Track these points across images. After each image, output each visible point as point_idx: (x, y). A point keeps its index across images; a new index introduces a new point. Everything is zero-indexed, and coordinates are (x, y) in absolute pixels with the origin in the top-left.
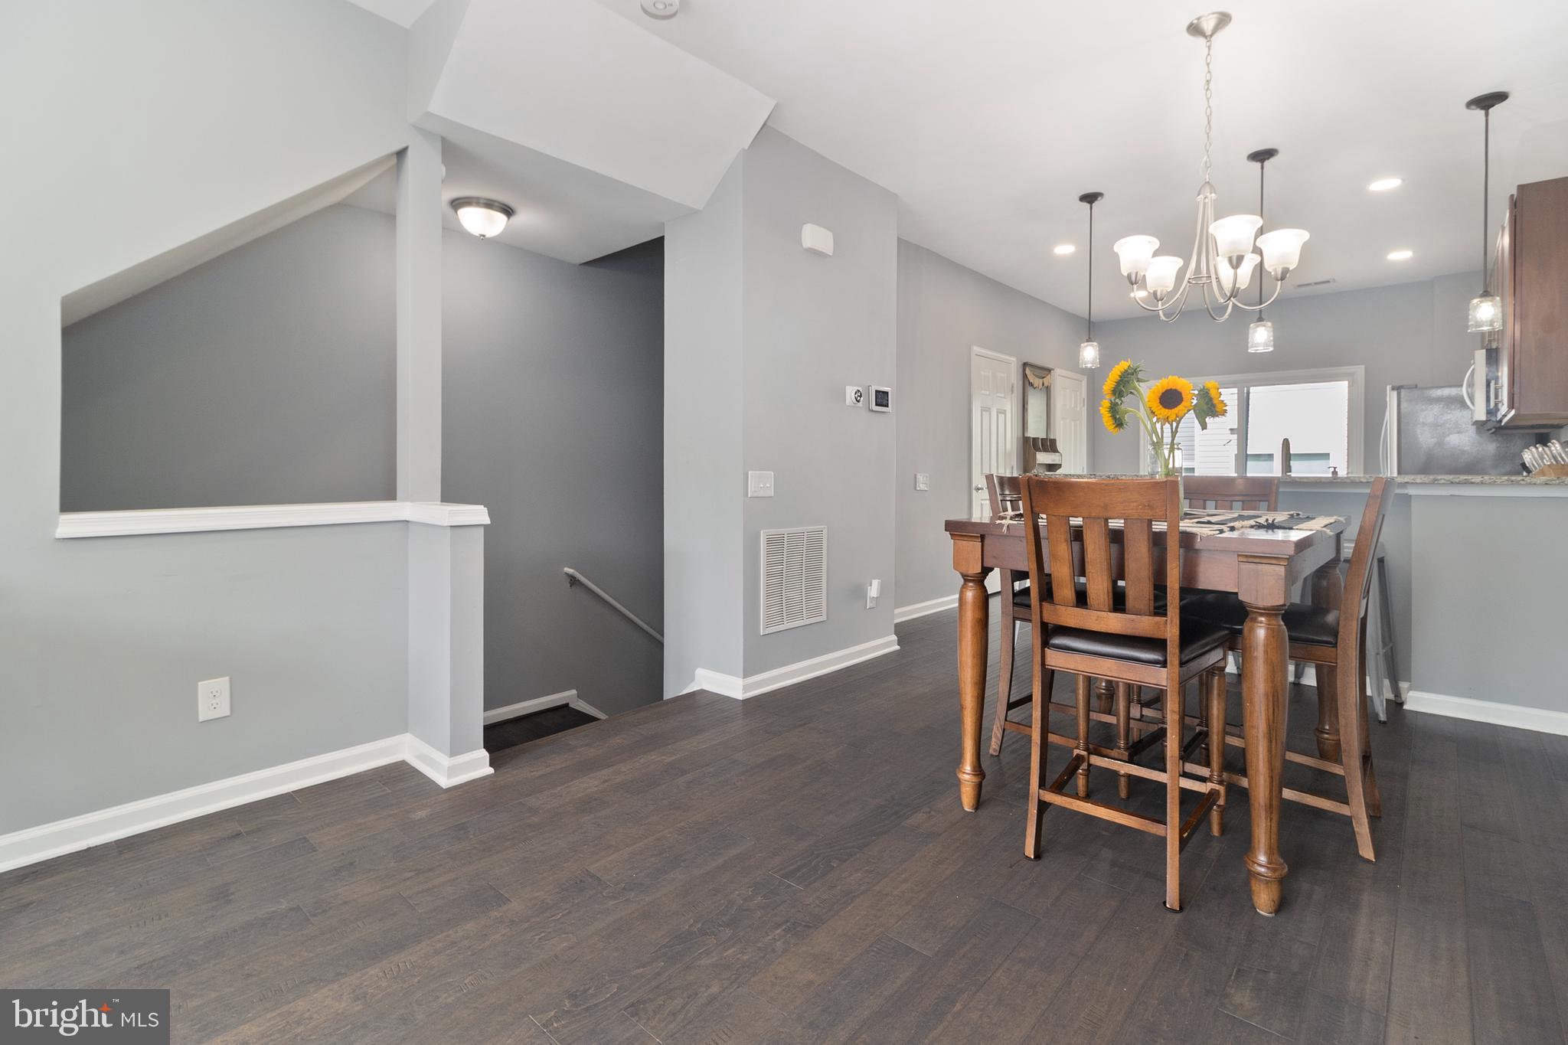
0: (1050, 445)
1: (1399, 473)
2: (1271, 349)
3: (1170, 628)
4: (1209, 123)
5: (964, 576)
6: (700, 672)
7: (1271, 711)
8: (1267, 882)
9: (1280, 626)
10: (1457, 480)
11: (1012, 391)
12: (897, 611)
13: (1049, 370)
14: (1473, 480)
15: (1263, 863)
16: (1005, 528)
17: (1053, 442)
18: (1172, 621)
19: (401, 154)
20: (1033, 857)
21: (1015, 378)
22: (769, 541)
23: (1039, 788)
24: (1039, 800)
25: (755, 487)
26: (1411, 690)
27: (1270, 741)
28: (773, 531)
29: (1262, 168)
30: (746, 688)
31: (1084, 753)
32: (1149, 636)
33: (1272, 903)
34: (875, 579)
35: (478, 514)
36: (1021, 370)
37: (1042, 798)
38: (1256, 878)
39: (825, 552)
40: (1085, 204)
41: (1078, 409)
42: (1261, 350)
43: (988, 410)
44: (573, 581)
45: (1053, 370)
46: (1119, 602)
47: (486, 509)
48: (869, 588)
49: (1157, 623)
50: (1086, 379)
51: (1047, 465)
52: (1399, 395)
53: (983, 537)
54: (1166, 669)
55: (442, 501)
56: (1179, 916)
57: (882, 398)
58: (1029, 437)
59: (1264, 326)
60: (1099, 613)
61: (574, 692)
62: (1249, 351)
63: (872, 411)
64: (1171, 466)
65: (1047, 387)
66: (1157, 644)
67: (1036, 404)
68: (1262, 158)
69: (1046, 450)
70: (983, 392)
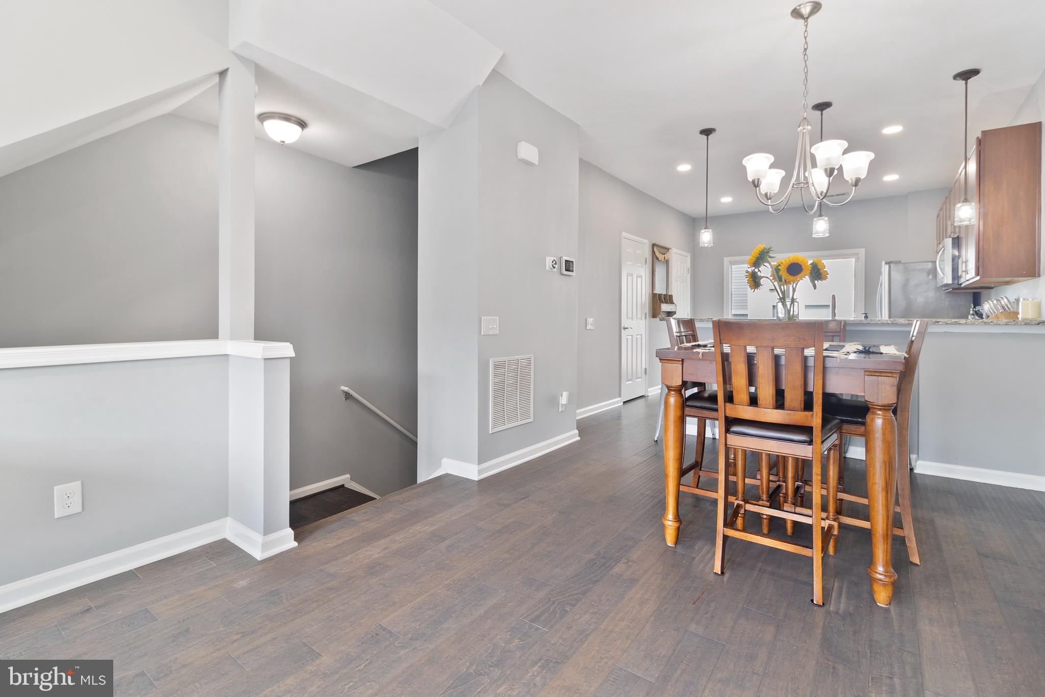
0: (668, 299)
1: (890, 317)
2: (828, 235)
3: (815, 419)
4: (806, 78)
5: (668, 387)
6: (445, 461)
7: (888, 473)
8: (885, 585)
9: (892, 417)
10: (950, 322)
11: (646, 263)
12: (578, 411)
13: (668, 249)
14: (960, 322)
15: (881, 573)
16: (700, 355)
17: (671, 297)
18: (817, 415)
19: (223, 74)
20: (720, 573)
21: (647, 253)
22: (496, 367)
23: (724, 527)
24: (724, 535)
25: (486, 328)
26: (919, 460)
27: (887, 492)
28: (498, 359)
29: (822, 115)
30: (480, 472)
31: (742, 503)
32: (800, 425)
33: (888, 598)
34: (564, 391)
35: (286, 350)
36: (651, 249)
37: (726, 534)
38: (877, 582)
39: (532, 373)
40: (704, 136)
41: (685, 275)
42: (821, 235)
43: (632, 275)
44: (348, 396)
45: (670, 249)
46: (780, 402)
47: (292, 345)
48: (561, 398)
49: (806, 416)
50: (690, 256)
51: (666, 312)
52: (890, 267)
53: (683, 360)
54: (812, 446)
55: (255, 340)
56: (822, 609)
57: (569, 266)
58: (656, 294)
59: (823, 220)
60: (766, 410)
61: (348, 476)
62: (813, 236)
63: (563, 275)
64: (792, 313)
65: (667, 261)
66: (807, 430)
67: (660, 271)
68: (822, 108)
69: (666, 302)
70: (628, 263)
